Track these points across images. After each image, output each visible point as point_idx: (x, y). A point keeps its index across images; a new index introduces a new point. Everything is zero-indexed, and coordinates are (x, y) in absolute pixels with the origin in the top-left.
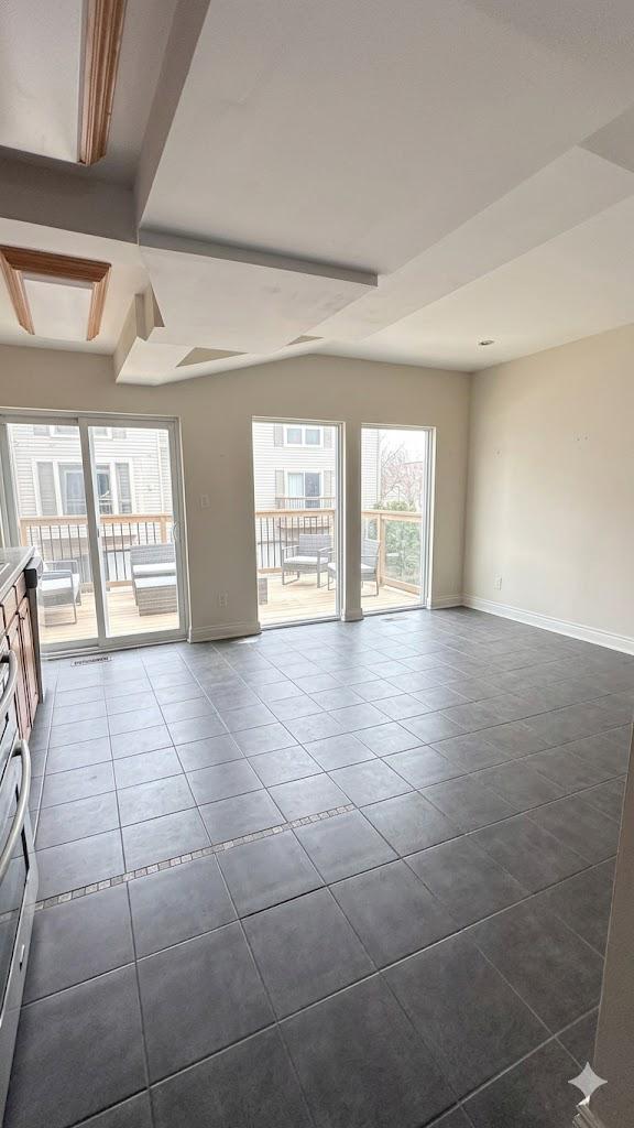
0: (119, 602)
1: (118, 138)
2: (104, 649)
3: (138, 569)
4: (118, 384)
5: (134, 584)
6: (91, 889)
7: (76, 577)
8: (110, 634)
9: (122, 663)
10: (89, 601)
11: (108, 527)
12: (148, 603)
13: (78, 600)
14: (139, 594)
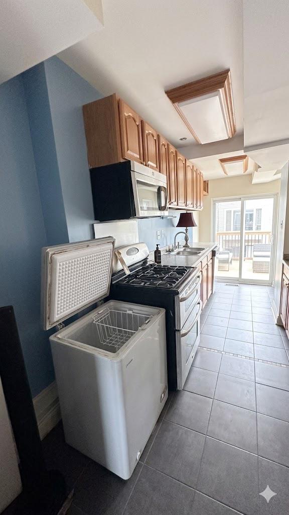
0: (247, 265)
1: (238, 128)
2: (240, 282)
3: (256, 253)
4: (253, 184)
5: (252, 259)
6: (212, 350)
7: (231, 254)
8: (243, 277)
9: (246, 289)
10: (236, 264)
11: (247, 236)
12: (257, 268)
13: (231, 262)
14: (255, 263)
